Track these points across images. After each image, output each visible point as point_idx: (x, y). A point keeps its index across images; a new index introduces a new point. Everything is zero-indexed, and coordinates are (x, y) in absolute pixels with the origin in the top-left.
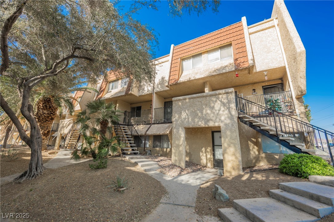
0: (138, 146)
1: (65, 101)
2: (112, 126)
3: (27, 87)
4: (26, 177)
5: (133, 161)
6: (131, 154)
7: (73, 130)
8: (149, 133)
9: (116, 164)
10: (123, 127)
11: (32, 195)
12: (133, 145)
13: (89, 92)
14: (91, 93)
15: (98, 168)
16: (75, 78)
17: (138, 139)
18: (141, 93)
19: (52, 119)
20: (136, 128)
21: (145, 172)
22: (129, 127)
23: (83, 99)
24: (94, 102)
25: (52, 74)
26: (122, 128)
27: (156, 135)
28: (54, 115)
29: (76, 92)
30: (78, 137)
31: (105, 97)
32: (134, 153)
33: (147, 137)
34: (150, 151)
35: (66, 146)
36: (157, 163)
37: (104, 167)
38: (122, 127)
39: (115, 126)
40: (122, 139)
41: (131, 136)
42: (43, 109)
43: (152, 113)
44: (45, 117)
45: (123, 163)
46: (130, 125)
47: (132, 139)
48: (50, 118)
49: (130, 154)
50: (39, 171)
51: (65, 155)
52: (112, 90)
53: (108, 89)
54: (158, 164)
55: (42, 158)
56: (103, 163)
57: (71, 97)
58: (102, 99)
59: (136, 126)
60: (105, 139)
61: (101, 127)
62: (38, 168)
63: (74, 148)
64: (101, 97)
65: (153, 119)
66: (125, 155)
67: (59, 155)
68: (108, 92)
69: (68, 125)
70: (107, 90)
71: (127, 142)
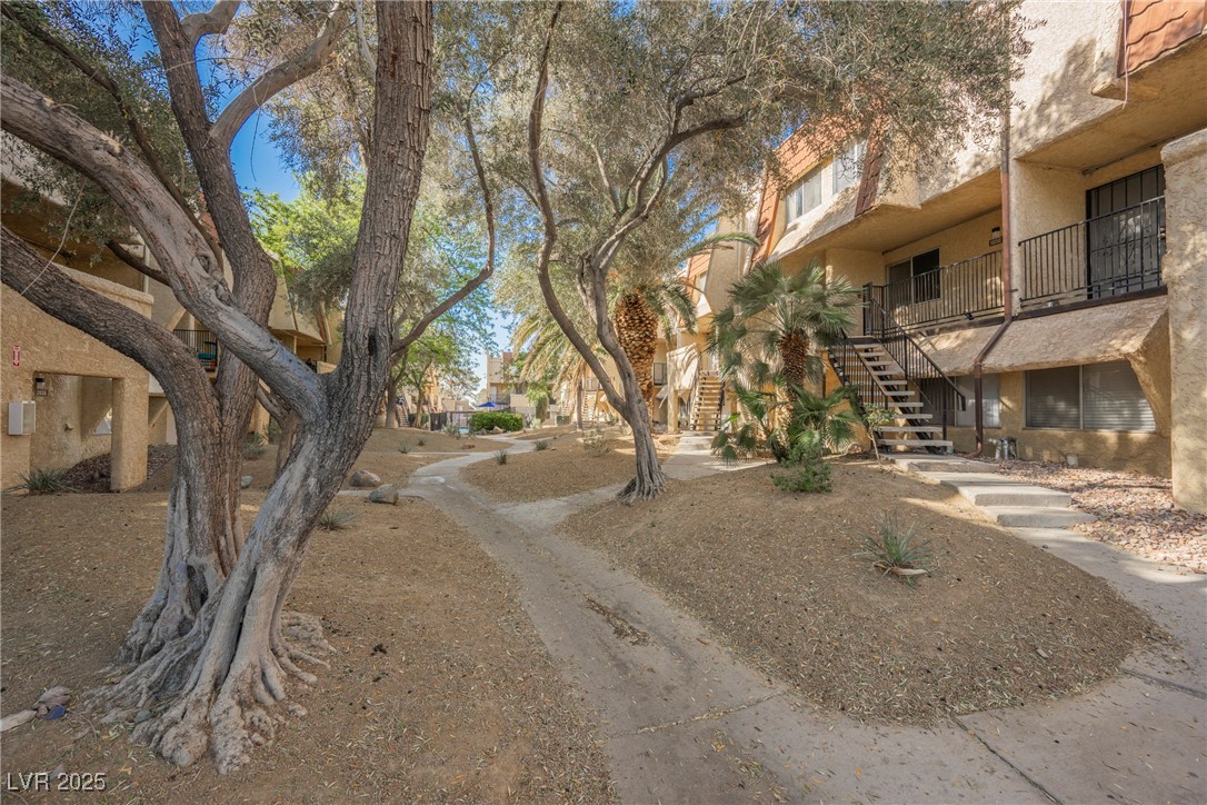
0: (945, 419)
1: (671, 294)
2: (822, 349)
3: (598, 273)
4: (636, 492)
5: (934, 478)
6: (911, 451)
7: (702, 378)
8: (999, 360)
9: (862, 482)
10: (866, 351)
11: (658, 535)
12: (917, 416)
13: (727, 247)
14: (732, 248)
15: (802, 491)
16: (682, 214)
17: (938, 391)
18: (933, 189)
19: (651, 351)
20: (926, 348)
21: (1001, 529)
22: (891, 345)
23: (711, 276)
24: (746, 277)
25: (637, 220)
26: (862, 355)
27: (1046, 366)
28: (652, 339)
29: (689, 260)
30: (719, 397)
31: (776, 253)
32: (928, 448)
33: (985, 382)
34: (1012, 441)
35: (692, 422)
36: (1064, 494)
37: (823, 490)
38: (861, 350)
39: (830, 352)
40: (869, 393)
41: (905, 382)
42: (629, 328)
43: (1005, 266)
44: (636, 347)
45: (889, 481)
46: (897, 339)
47: (912, 393)
48: (646, 349)
49: (905, 452)
50: (657, 482)
51: (699, 447)
52: (801, 217)
53: (784, 219)
54: (1074, 501)
55: (656, 455)
56: (815, 474)
57: (680, 281)
58: (771, 260)
59: (923, 338)
60: (806, 398)
61: (786, 358)
62: (654, 476)
63: (713, 428)
64: (765, 258)
65: (1016, 297)
66: (888, 453)
67: (682, 447)
68: (785, 232)
69: (688, 365)
70: (783, 224)
71: (891, 404)
